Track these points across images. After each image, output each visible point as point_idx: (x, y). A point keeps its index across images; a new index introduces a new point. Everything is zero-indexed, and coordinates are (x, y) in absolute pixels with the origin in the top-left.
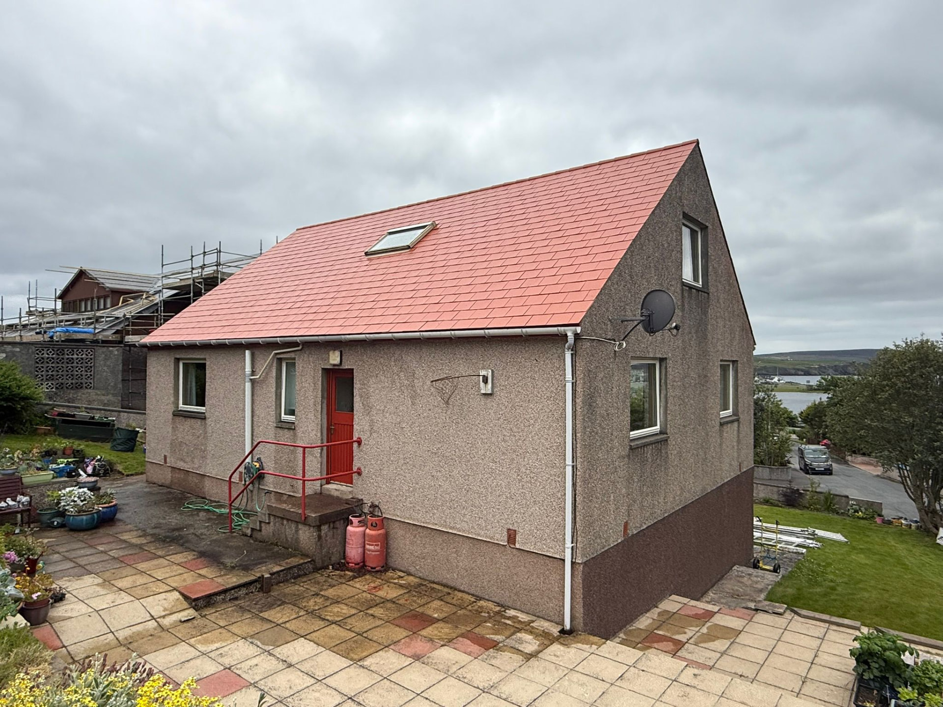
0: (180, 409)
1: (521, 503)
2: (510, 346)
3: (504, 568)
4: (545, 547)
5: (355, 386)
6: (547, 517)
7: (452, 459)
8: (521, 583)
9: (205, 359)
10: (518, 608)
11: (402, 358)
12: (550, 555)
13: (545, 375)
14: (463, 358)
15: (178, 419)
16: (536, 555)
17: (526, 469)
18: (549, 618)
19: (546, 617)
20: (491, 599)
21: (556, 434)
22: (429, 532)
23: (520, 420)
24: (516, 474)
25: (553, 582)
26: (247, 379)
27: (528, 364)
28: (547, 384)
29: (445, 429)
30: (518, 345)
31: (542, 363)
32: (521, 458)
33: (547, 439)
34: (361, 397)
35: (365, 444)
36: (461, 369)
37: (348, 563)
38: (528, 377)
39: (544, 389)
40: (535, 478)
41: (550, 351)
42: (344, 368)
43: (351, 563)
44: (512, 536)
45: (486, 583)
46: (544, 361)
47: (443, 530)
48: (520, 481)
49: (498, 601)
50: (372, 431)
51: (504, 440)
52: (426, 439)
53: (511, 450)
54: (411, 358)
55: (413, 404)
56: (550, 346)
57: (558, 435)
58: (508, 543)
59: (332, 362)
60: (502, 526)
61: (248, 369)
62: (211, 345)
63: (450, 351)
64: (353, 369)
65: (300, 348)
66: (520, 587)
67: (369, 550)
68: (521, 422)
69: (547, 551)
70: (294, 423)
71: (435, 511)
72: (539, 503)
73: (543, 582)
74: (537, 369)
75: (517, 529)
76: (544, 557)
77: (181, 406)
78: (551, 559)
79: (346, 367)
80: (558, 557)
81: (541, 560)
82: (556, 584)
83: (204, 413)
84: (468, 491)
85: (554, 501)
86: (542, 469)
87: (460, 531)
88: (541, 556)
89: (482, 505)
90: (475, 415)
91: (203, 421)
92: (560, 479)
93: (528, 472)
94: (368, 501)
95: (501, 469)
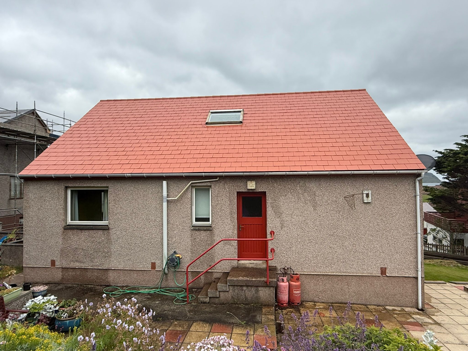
0: (68, 224)
1: (389, 254)
2: (380, 179)
3: (379, 287)
4: (403, 273)
5: (267, 201)
6: (404, 259)
7: (344, 237)
8: (390, 293)
9: (108, 187)
10: (388, 305)
11: (306, 185)
12: (407, 276)
13: (401, 193)
14: (350, 185)
15: (70, 232)
16: (398, 278)
17: (392, 237)
18: (406, 306)
19: (404, 306)
20: (371, 304)
21: (408, 219)
22: (328, 277)
23: (387, 214)
24: (385, 241)
25: (408, 289)
26: (165, 200)
27: (391, 187)
28: (402, 196)
29: (339, 222)
30: (385, 179)
31: (400, 187)
32: (388, 233)
33: (403, 222)
34: (273, 207)
35: (277, 234)
36: (349, 190)
37: (283, 304)
38: (391, 194)
39: (401, 199)
40: (397, 241)
41: (404, 181)
42: (258, 191)
43: (285, 304)
44: (383, 271)
45: (367, 297)
46: (401, 186)
47: (339, 274)
48: (388, 243)
49: (376, 304)
50: (282, 226)
51: (378, 225)
52: (325, 228)
53: (382, 229)
54: (313, 185)
55: (314, 210)
56: (403, 179)
57: (409, 220)
58: (382, 274)
59: (249, 188)
60: (378, 267)
61: (165, 193)
62: (125, 177)
63: (340, 181)
64: (265, 192)
65: (218, 179)
66: (389, 294)
67: (296, 294)
68: (388, 215)
69: (405, 275)
70: (211, 226)
71: (333, 266)
72: (400, 252)
73: (403, 290)
74: (396, 190)
75: (387, 267)
76: (403, 278)
77: (69, 222)
78: (407, 278)
79: (260, 191)
80: (411, 276)
81: (401, 279)
82: (410, 289)
83: (107, 226)
84: (355, 252)
85: (408, 251)
86: (401, 236)
87: (350, 273)
88: (401, 278)
89: (364, 258)
90: (359, 213)
91: (106, 232)
92: (411, 240)
93: (392, 239)
94: (279, 267)
95: (376, 239)
